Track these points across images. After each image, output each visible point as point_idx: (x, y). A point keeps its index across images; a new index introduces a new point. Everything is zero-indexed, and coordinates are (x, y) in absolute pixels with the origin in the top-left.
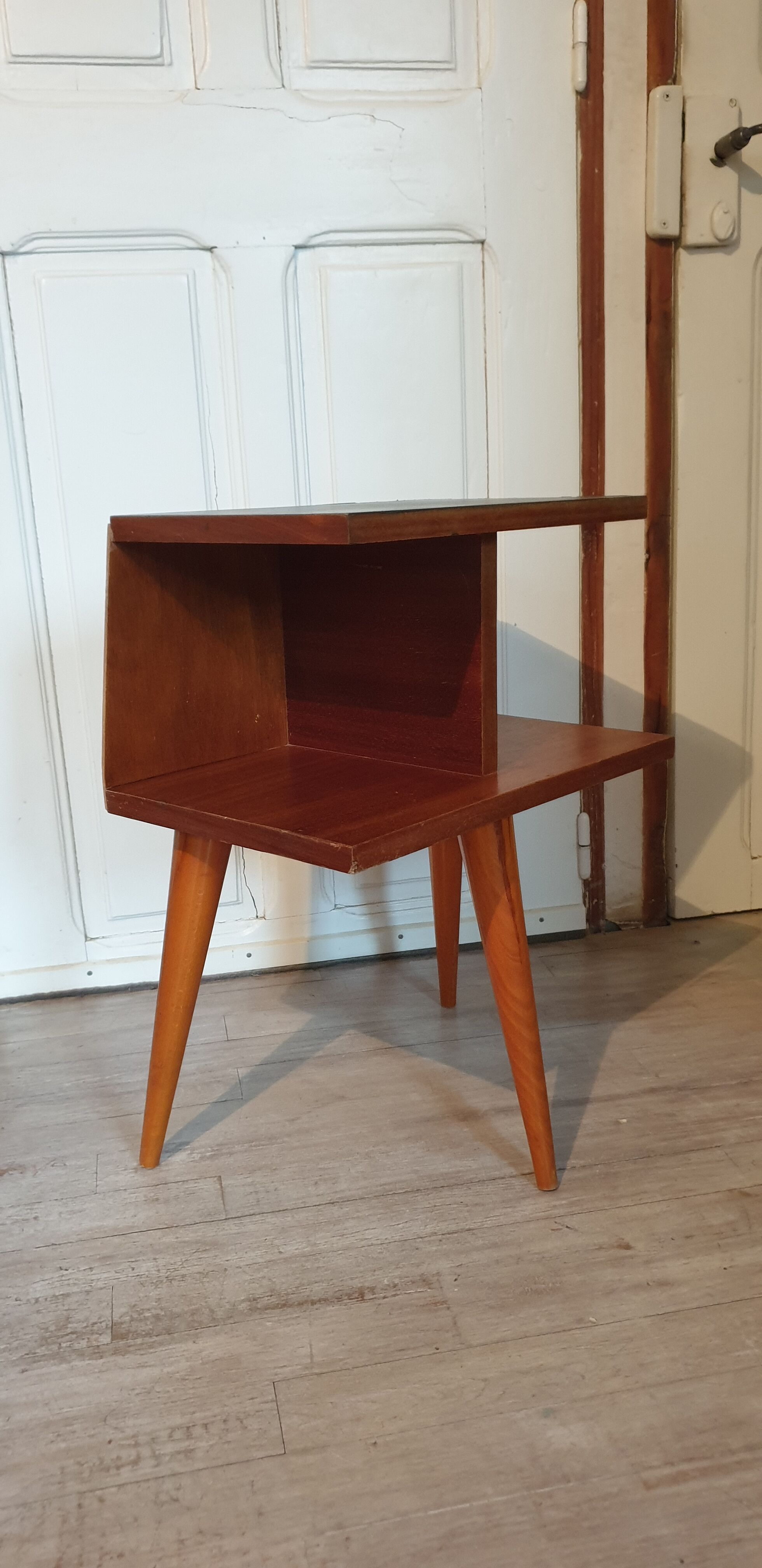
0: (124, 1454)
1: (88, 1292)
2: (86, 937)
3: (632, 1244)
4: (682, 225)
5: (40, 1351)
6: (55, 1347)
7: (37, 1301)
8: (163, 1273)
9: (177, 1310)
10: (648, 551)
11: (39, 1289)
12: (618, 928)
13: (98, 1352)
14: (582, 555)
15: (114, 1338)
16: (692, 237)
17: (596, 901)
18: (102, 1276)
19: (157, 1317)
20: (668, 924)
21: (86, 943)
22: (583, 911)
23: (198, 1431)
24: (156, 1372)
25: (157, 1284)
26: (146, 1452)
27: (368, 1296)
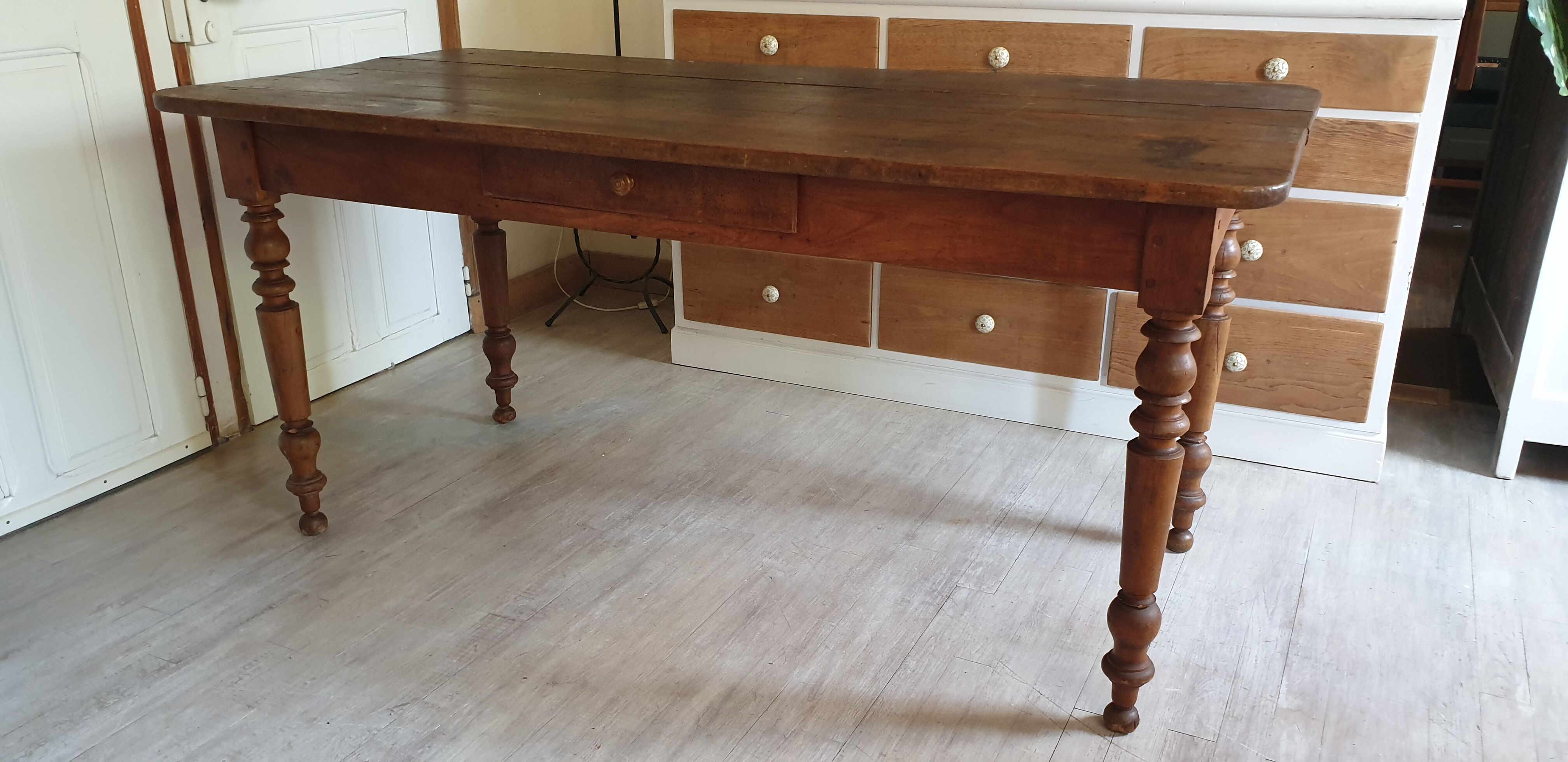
1: (138, 662)
3: (364, 550)
4: (191, 34)
5: (146, 682)
8: (167, 641)
9: (191, 647)
10: (203, 219)
11: (111, 669)
12: (228, 439)
13: (176, 669)
14: (169, 227)
16: (196, 42)
17: (213, 427)
19: (187, 650)
20: (253, 430)
22: (208, 436)
23: (253, 664)
24: (212, 661)
25: (171, 644)
27: (274, 606)
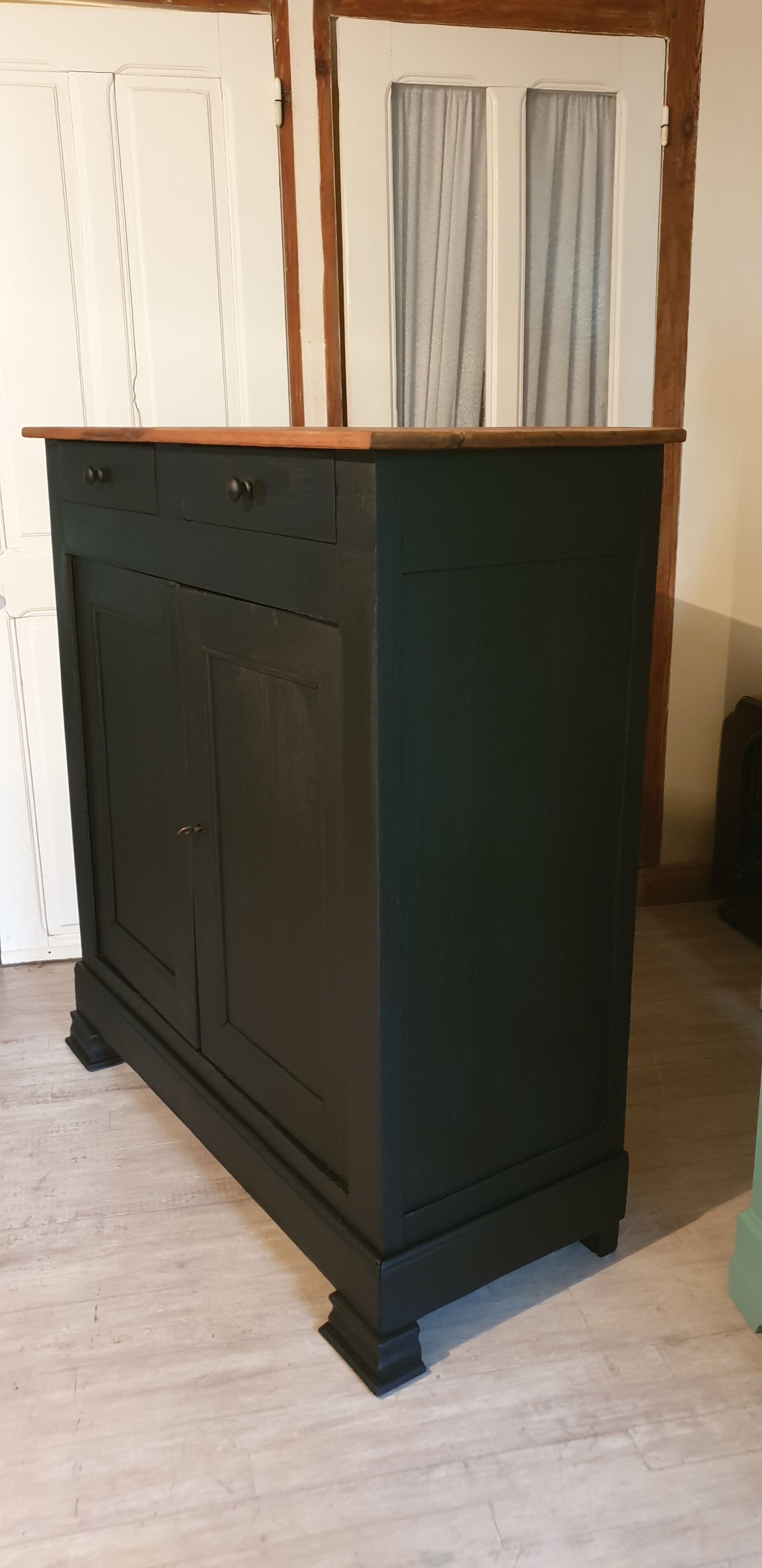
0: (54, 1129)
1: (43, 1084)
2: (48, 934)
5: (25, 1101)
6: (30, 1100)
7: (23, 1086)
8: (73, 1079)
9: (77, 1090)
11: (25, 1082)
13: (47, 1102)
15: (52, 1097)
18: (51, 1079)
19: (69, 1092)
21: (49, 937)
23: (80, 1124)
24: (67, 1108)
25: (71, 1081)
26: (61, 1129)
